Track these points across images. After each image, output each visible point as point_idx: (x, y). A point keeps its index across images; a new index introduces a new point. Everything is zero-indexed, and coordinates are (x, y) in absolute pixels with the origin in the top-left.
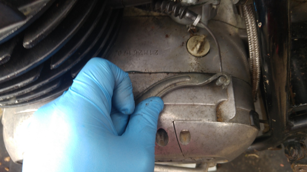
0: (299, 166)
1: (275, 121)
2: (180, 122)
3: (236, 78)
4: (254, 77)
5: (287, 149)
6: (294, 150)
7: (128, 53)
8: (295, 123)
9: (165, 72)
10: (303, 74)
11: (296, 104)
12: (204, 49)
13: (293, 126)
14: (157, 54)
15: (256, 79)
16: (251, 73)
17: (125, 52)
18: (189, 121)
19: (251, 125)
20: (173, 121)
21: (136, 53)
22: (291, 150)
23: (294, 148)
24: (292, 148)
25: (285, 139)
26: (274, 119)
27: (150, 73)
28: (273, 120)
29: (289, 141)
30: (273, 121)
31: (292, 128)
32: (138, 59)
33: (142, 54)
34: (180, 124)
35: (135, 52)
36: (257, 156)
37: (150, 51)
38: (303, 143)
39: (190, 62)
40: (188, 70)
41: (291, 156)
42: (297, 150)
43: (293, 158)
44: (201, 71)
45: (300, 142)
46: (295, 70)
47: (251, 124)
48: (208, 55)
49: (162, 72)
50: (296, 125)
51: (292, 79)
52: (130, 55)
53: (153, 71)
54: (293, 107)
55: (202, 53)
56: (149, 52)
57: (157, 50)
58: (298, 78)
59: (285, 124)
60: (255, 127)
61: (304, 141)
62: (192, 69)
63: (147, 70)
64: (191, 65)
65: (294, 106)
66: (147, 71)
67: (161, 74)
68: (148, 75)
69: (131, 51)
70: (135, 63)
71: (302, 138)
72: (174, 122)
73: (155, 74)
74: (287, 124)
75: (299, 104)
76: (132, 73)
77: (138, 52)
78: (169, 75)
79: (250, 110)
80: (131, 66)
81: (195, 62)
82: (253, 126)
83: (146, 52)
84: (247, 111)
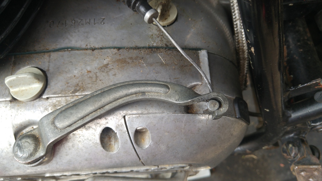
0: (301, 168)
1: (268, 110)
2: (134, 116)
3: (214, 54)
4: (241, 56)
5: (285, 147)
6: (293, 148)
7: (63, 24)
8: (293, 113)
9: (114, 48)
10: (302, 50)
11: (294, 86)
12: (169, 16)
13: (291, 116)
14: (104, 23)
15: (244, 59)
16: (237, 51)
17: (60, 22)
18: (147, 114)
19: (236, 118)
20: (124, 115)
21: (75, 23)
22: (289, 148)
23: (294, 145)
24: (291, 145)
25: (281, 134)
26: (267, 109)
27: (93, 49)
28: (265, 109)
29: (287, 137)
30: (266, 111)
31: (290, 119)
32: (77, 31)
33: (83, 24)
34: (135, 119)
35: (73, 22)
36: (255, 157)
37: (95, 19)
38: (303, 138)
39: (150, 33)
40: (148, 44)
41: (290, 155)
42: (297, 148)
43: (292, 158)
44: (166, 45)
45: (301, 138)
46: (291, 47)
47: (236, 116)
48: (176, 23)
49: (110, 48)
50: (294, 115)
51: (288, 58)
52: (66, 26)
53: (97, 46)
54: (289, 91)
55: (167, 20)
56: (92, 21)
57: (103, 18)
58: (295, 56)
59: (281, 114)
60: (243, 120)
61: (306, 136)
62: (152, 42)
63: (88, 45)
64: (152, 37)
65: (291, 89)
66: (89, 47)
67: (109, 50)
68: (89, 52)
69: (67, 21)
70: (72, 36)
71: (302, 132)
72: (126, 117)
73: (99, 51)
74: (284, 114)
75: (298, 85)
76: (68, 51)
77: (77, 22)
78: (120, 51)
79: (234, 98)
80: (67, 41)
81: (158, 33)
82: (238, 118)
83: (89, 21)
84: (231, 98)
